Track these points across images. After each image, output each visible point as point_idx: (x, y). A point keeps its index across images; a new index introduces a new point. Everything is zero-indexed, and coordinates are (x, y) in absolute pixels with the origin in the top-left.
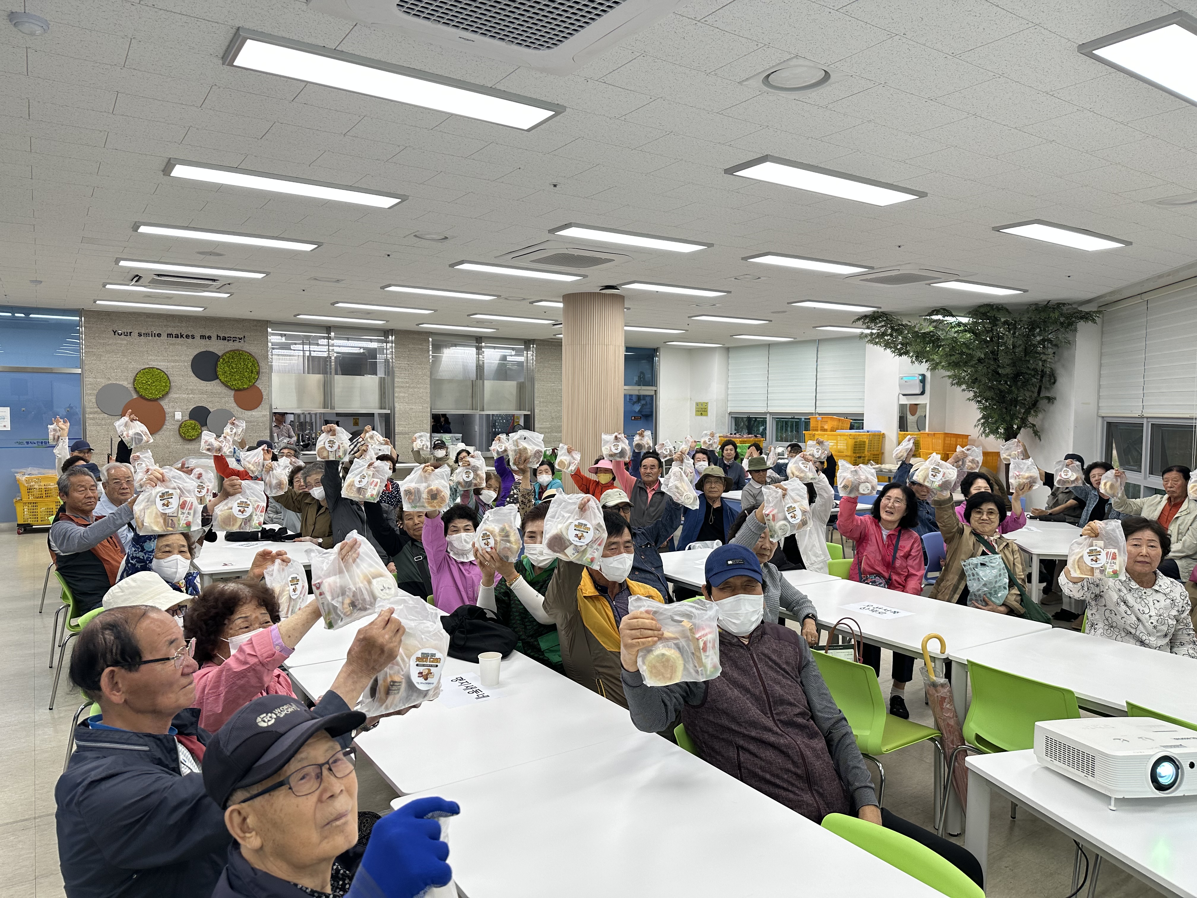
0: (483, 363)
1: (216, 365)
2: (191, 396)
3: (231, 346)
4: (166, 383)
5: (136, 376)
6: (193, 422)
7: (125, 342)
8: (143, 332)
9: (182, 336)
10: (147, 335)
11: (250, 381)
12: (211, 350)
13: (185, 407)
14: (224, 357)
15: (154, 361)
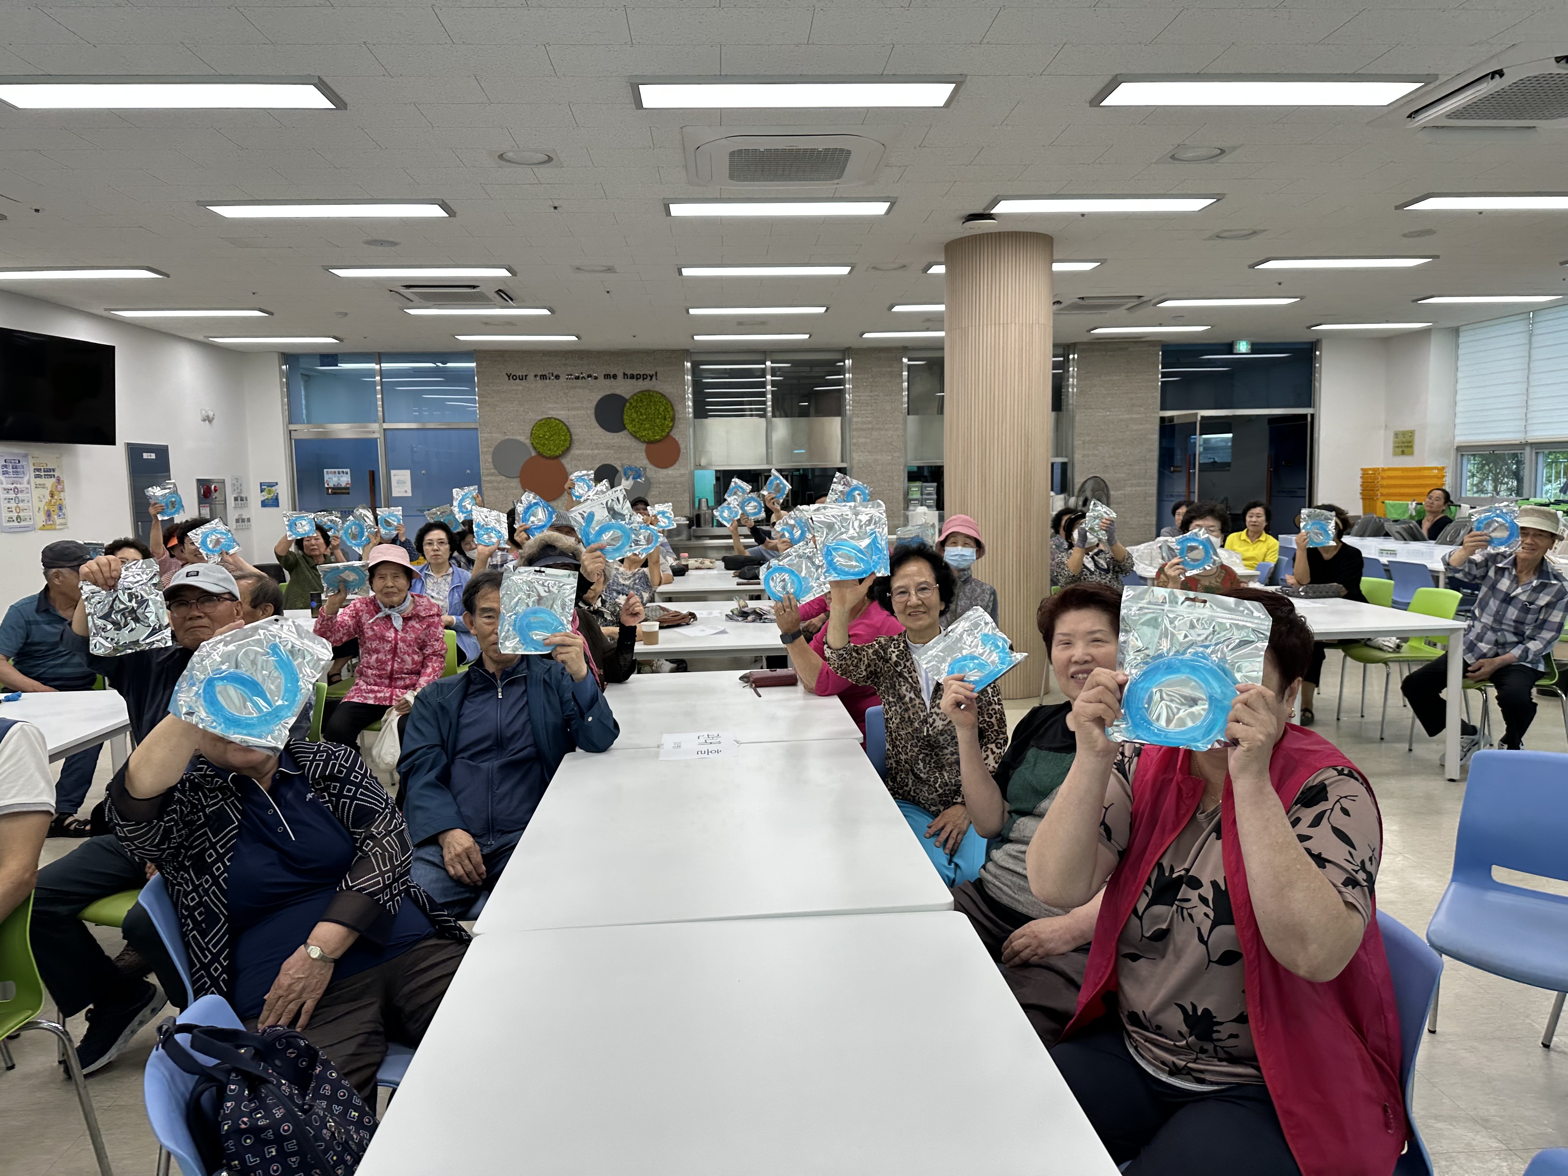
1: (623, 411)
2: (596, 451)
3: (641, 385)
4: (565, 435)
5: (533, 429)
7: (521, 388)
8: (540, 374)
9: (583, 377)
10: (544, 377)
11: (663, 431)
12: (618, 392)
13: (590, 466)
14: (631, 401)
15: (553, 409)
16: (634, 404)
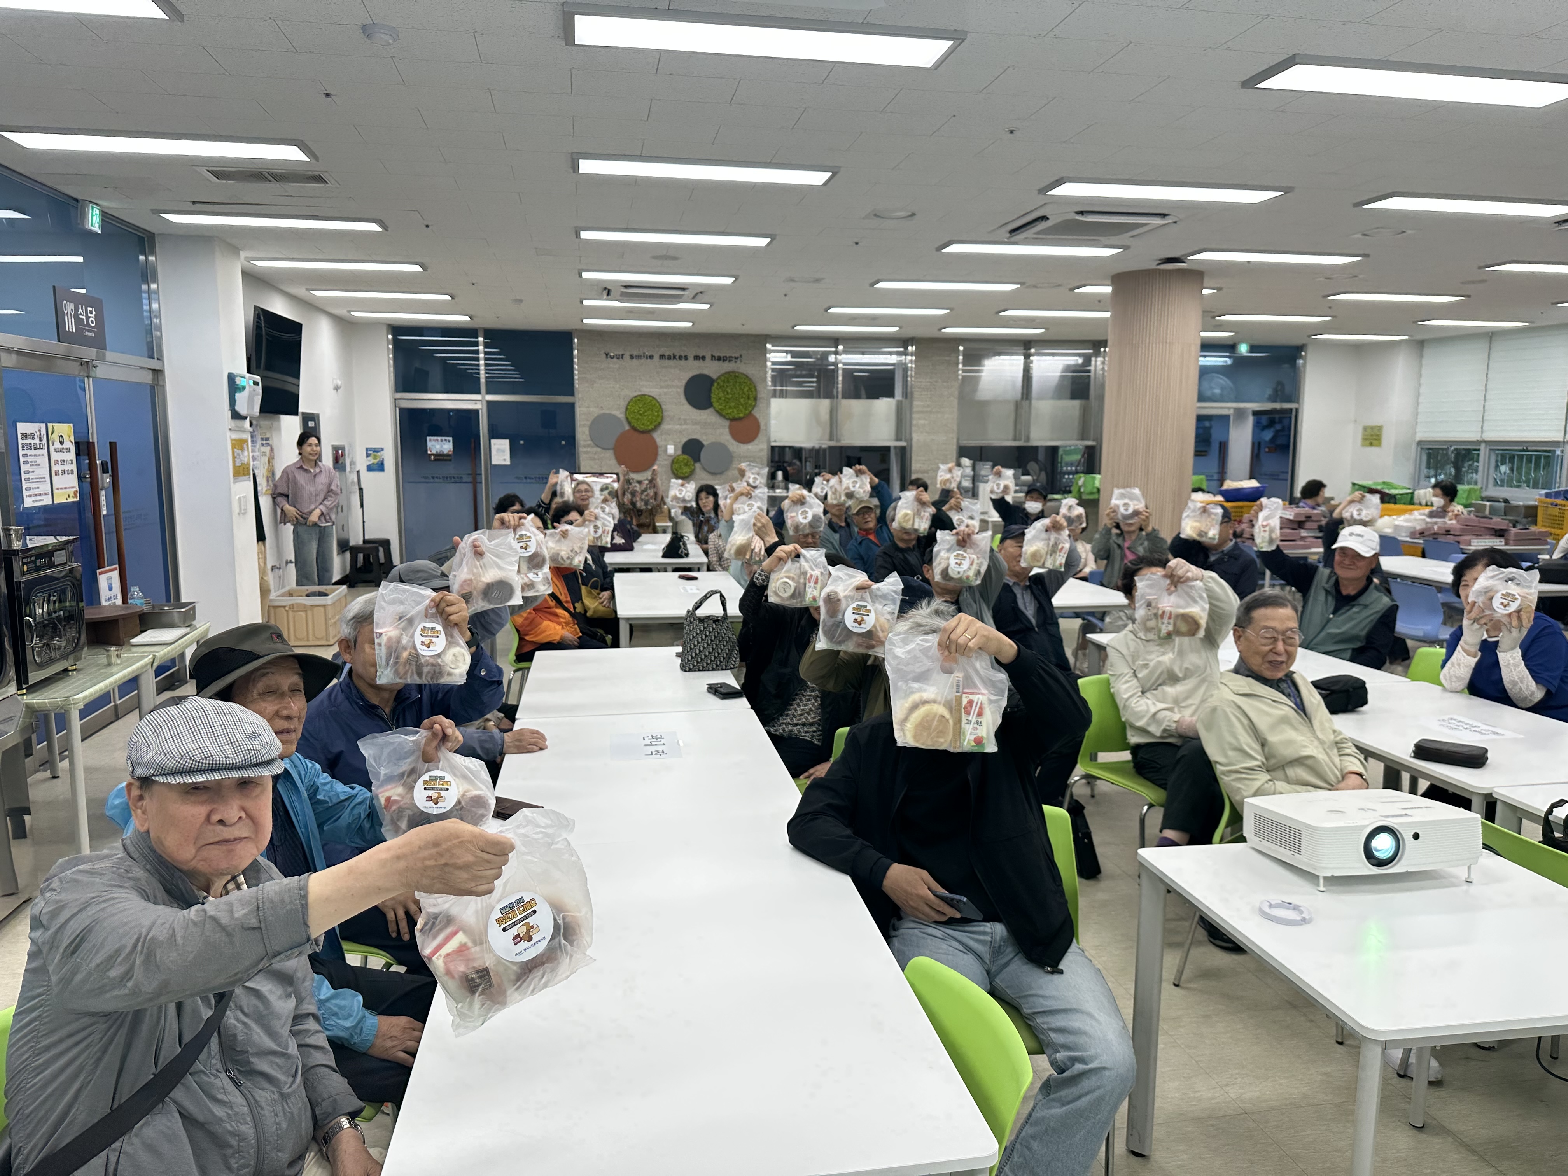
0: (1034, 377)
1: (710, 391)
2: (684, 427)
3: (727, 367)
4: (657, 411)
5: (628, 405)
6: (686, 457)
7: (617, 366)
8: (635, 353)
9: (674, 357)
10: (639, 357)
11: (746, 409)
12: (706, 372)
13: (678, 440)
14: (719, 381)
15: (646, 387)
16: (721, 384)
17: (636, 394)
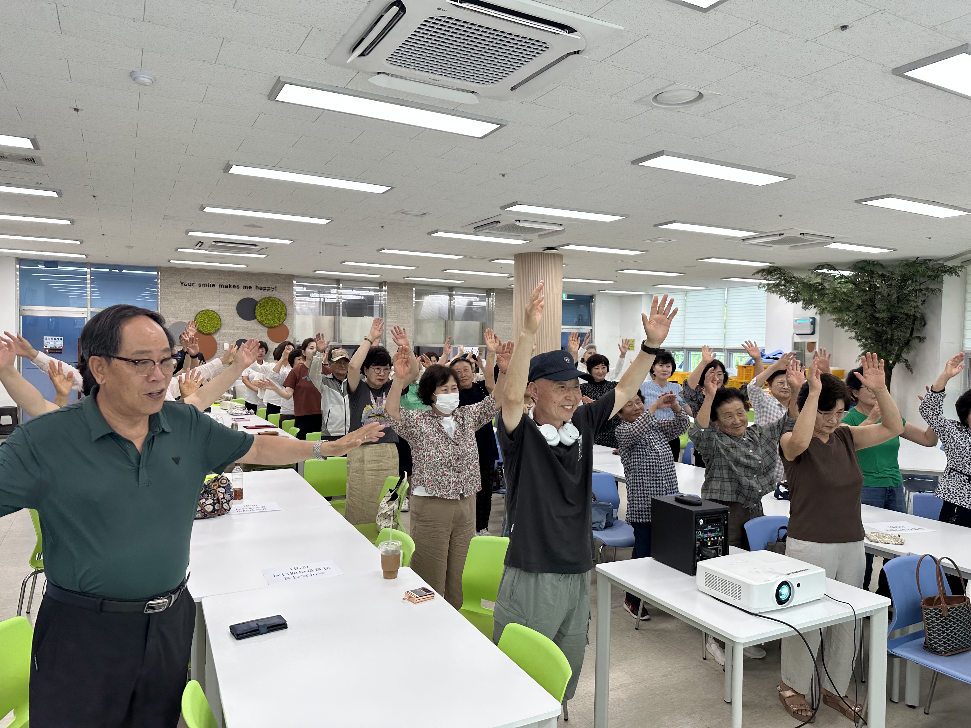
0: (454, 307)
1: (255, 308)
2: (236, 331)
3: (266, 294)
4: (218, 321)
5: (196, 316)
7: (189, 291)
8: (202, 283)
9: (230, 286)
10: (205, 285)
11: (279, 321)
12: (251, 296)
13: (231, 339)
14: (261, 302)
15: (209, 305)
16: (263, 305)
17: (202, 310)
